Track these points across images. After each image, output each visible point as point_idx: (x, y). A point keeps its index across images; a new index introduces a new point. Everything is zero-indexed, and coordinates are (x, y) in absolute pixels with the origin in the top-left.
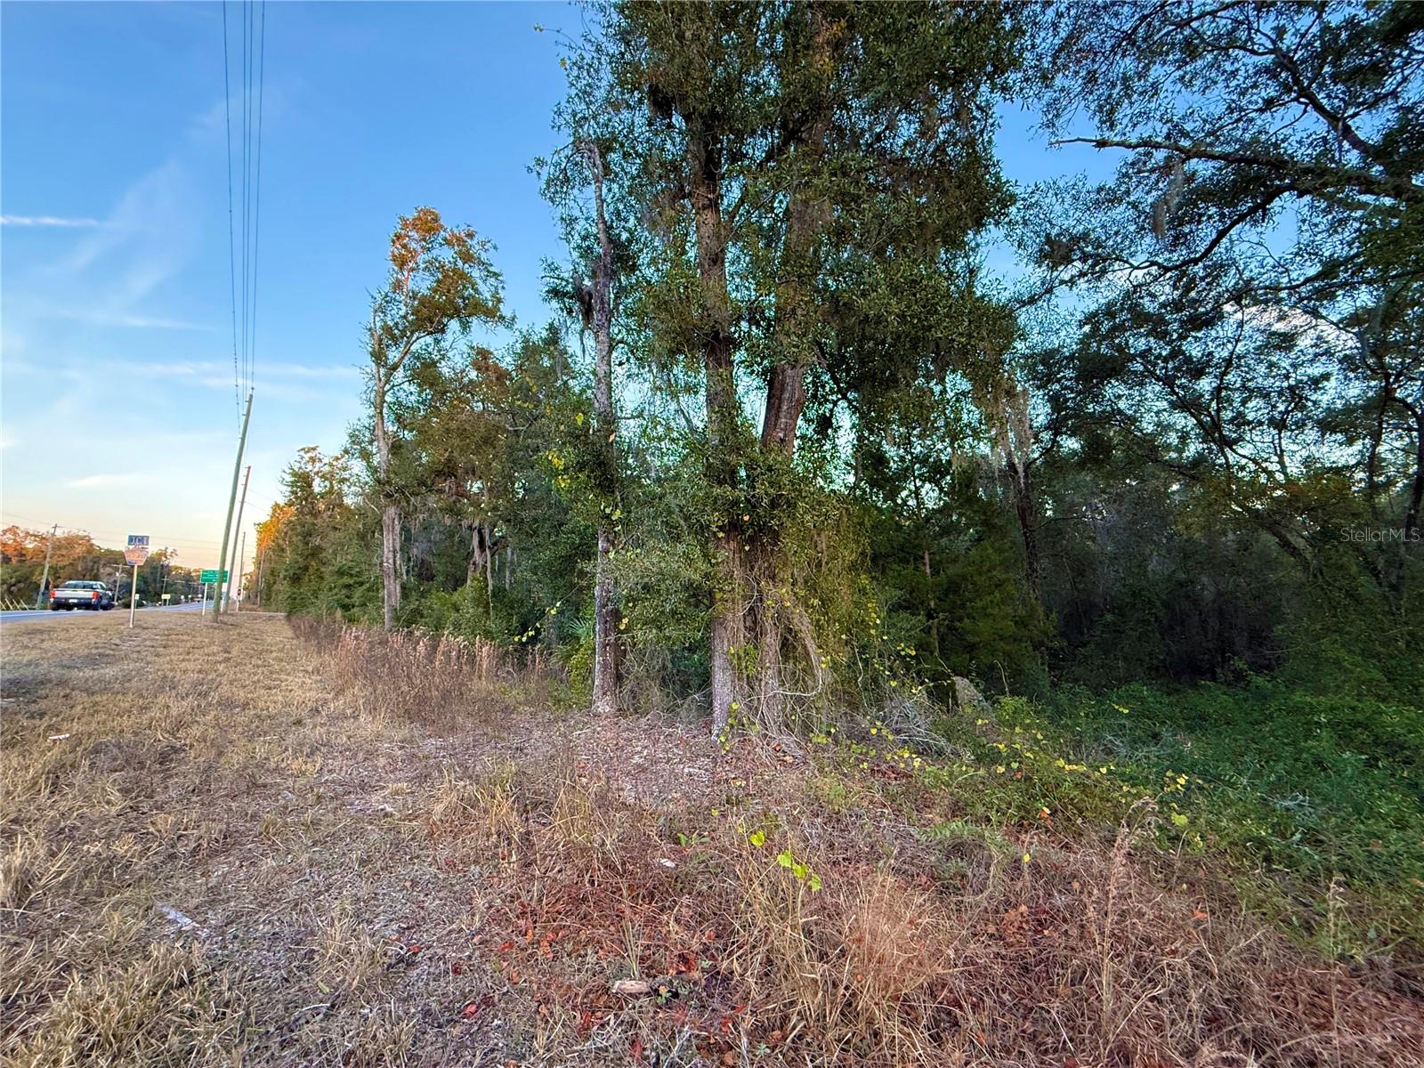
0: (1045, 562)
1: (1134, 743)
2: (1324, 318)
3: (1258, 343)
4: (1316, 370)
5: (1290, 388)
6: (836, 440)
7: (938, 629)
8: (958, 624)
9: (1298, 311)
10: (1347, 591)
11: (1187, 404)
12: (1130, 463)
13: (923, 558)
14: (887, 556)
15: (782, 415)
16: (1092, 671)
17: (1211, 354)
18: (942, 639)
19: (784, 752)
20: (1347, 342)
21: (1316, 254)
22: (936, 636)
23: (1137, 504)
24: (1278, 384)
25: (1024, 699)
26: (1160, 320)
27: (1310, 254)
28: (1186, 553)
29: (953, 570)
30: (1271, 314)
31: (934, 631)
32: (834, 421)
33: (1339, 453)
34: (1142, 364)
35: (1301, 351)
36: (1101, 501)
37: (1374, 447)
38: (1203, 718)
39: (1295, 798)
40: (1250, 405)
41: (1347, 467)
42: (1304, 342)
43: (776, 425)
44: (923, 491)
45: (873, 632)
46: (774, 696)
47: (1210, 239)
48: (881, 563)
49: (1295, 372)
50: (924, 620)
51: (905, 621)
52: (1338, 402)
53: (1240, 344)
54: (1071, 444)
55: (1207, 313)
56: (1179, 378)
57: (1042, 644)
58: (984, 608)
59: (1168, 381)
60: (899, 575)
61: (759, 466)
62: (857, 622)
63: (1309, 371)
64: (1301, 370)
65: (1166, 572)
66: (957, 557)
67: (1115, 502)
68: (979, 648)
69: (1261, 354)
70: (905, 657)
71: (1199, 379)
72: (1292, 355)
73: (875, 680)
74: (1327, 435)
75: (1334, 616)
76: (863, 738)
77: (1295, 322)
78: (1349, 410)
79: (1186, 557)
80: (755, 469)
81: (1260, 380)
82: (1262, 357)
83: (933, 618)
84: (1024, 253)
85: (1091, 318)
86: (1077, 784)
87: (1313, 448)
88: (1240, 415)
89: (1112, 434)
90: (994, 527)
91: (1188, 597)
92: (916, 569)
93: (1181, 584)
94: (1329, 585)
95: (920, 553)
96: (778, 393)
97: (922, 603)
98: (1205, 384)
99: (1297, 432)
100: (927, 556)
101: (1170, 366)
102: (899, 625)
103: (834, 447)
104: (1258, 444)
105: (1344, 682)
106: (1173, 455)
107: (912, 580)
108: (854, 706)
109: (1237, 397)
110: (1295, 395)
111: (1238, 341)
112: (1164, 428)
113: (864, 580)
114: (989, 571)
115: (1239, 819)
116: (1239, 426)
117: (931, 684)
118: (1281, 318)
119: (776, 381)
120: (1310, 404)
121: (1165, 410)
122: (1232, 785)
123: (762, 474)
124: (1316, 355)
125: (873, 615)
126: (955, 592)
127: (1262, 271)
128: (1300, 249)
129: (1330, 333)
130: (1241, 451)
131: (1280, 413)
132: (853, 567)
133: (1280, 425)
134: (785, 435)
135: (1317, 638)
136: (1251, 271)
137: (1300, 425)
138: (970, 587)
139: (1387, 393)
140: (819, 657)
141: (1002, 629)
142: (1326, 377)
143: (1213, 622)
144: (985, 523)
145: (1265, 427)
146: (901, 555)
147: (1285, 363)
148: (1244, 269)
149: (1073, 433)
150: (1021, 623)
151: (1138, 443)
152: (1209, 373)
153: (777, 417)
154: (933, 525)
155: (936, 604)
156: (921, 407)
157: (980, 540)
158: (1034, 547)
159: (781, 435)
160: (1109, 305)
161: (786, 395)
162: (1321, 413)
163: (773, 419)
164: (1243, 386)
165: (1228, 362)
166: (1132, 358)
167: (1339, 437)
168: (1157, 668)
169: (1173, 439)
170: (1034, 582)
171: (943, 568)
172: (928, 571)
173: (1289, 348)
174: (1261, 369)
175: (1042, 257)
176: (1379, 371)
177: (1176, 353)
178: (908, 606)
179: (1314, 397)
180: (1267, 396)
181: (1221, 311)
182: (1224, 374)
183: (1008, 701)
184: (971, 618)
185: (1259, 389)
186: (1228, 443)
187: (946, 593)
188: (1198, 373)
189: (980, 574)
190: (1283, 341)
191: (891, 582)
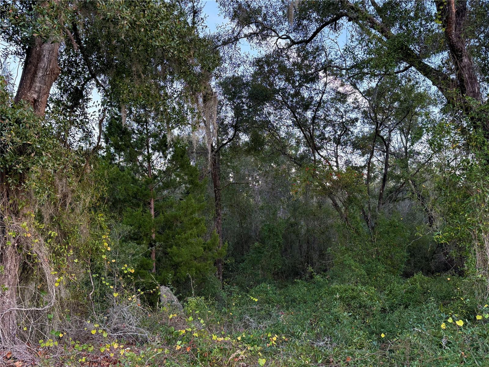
0: (226, 210)
1: (261, 319)
2: (358, 89)
3: (332, 96)
4: (353, 116)
5: (343, 123)
6: (86, 109)
7: (156, 254)
8: (169, 250)
9: (349, 83)
10: (356, 230)
11: (300, 124)
12: (273, 153)
13: (150, 204)
14: (125, 201)
15: (37, 79)
16: (246, 277)
17: (312, 97)
18: (159, 260)
19: (15, 358)
20: (364, 103)
21: (352, 52)
22: (154, 259)
23: (275, 178)
24: (338, 120)
25: (203, 298)
26: (291, 72)
27: (350, 51)
28: (295, 208)
29: (169, 213)
30: (337, 83)
31: (153, 255)
32: (84, 93)
33: (359, 160)
34: (281, 96)
35: (348, 104)
36: (258, 175)
37: (371, 157)
38: (293, 301)
39: (324, 341)
40: (327, 129)
41: (361, 167)
42: (350, 100)
43: (30, 87)
44: (153, 157)
45: (104, 257)
46: (11, 312)
47: (314, 31)
48: (119, 206)
49: (345, 115)
50: (146, 248)
51: (132, 248)
52: (361, 134)
53: (324, 95)
54: (245, 138)
55: (312, 74)
56: (299, 108)
57: (220, 261)
58: (186, 239)
59: (293, 110)
60: (131, 215)
61: (8, 117)
62: (92, 250)
63: (351, 116)
64: (348, 115)
65: (286, 218)
66: (172, 204)
67: (264, 176)
68: (181, 266)
69: (333, 102)
70: (126, 274)
71: (306, 111)
72: (345, 106)
73: (103, 294)
74: (355, 150)
75: (350, 243)
76: (88, 338)
77: (347, 89)
78: (364, 138)
79: (295, 210)
80: (4, 120)
81: (332, 116)
82: (333, 104)
83: (152, 246)
84: (223, 9)
85: (258, 62)
86: (221, 350)
87: (349, 156)
88: (323, 134)
89: (265, 135)
90: (197, 186)
91: (294, 232)
92: (144, 211)
93: (292, 225)
94: (350, 226)
95: (148, 200)
96: (35, 61)
97: (146, 235)
98: (309, 114)
99: (344, 147)
100: (152, 203)
101: (294, 100)
102: (127, 251)
103: (84, 114)
104: (329, 151)
105: (352, 276)
106: (294, 152)
107: (140, 219)
108: (85, 314)
109: (322, 123)
110: (345, 127)
111: (323, 93)
112: (290, 135)
113: (101, 218)
114: (191, 214)
115: (297, 357)
116: (322, 139)
117: (142, 293)
118: (342, 85)
119: (34, 51)
120: (350, 133)
121: (291, 126)
122: (298, 338)
123: (10, 124)
124: (354, 108)
125: (106, 244)
126: (169, 228)
127: (336, 57)
128: (346, 48)
129: (360, 98)
130: (321, 154)
131: (338, 135)
132: (95, 208)
133: (338, 142)
134: (39, 97)
135: (343, 254)
136: (332, 56)
137: (346, 144)
138: (179, 224)
139: (377, 132)
140: (53, 278)
141: (196, 253)
142: (357, 120)
143: (305, 246)
144: (191, 182)
145: (332, 142)
146: (134, 201)
147: (342, 110)
148: (329, 54)
149: (245, 132)
150: (208, 248)
151: (277, 142)
152: (311, 108)
153: (33, 81)
154: (159, 181)
155: (156, 236)
156: (148, 95)
157: (188, 193)
158: (220, 200)
159: (35, 96)
160: (267, 56)
161: (42, 65)
162: (354, 138)
163: (28, 81)
164: (325, 118)
165: (319, 103)
166: (277, 92)
167: (359, 151)
168: (277, 274)
169: (293, 142)
170: (218, 222)
171: (162, 211)
172: (153, 213)
173: (344, 102)
174: (333, 111)
175: (235, 16)
176: (375, 121)
177: (297, 94)
178: (136, 238)
179: (352, 129)
180: (334, 126)
181: (318, 75)
182: (317, 110)
183: (192, 300)
184: (178, 245)
185: (331, 121)
186: (316, 149)
187: (163, 229)
188: (306, 108)
189: (186, 216)
190: (342, 97)
191: (125, 220)
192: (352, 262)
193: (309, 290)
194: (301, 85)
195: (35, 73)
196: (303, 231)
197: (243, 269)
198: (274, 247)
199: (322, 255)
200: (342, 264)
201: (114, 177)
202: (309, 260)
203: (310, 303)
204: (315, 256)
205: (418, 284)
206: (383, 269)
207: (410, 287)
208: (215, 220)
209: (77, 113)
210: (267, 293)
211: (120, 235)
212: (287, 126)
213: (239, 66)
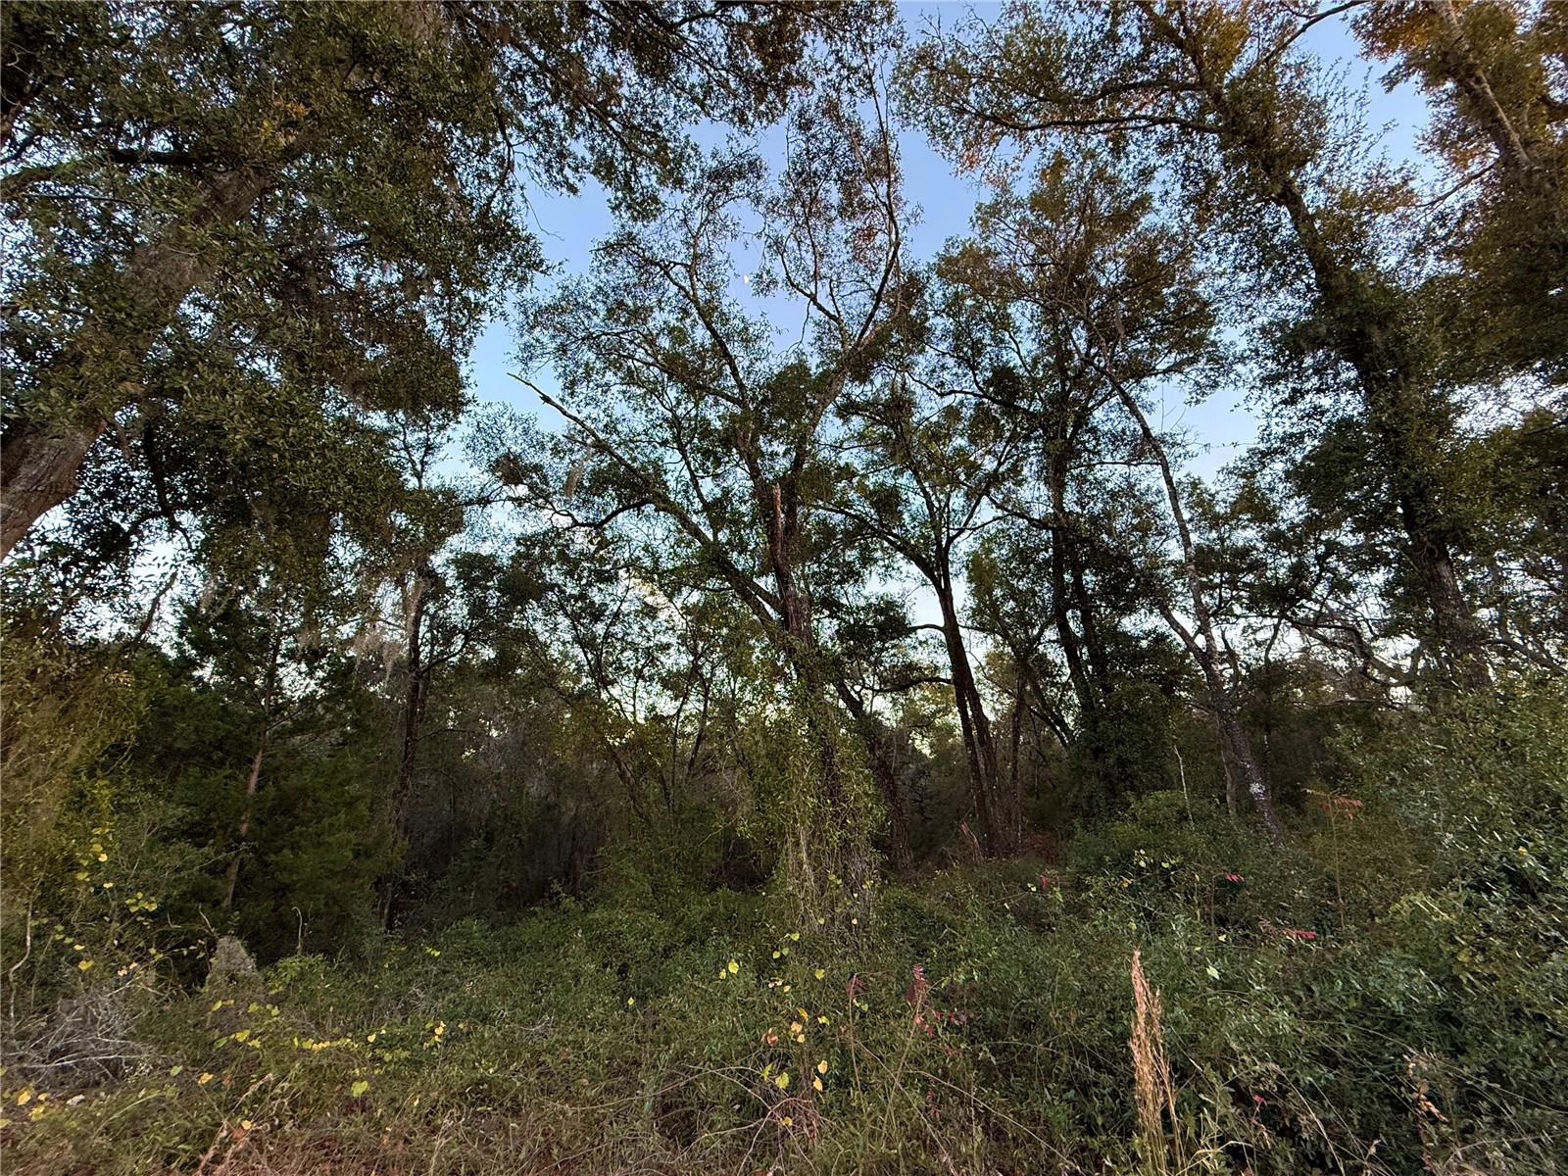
2: (673, 603)
3: (636, 608)
4: (665, 639)
5: (648, 648)
6: (131, 569)
9: (662, 593)
11: (586, 643)
12: (532, 683)
14: (190, 754)
17: (606, 605)
18: (244, 880)
20: (680, 623)
22: (233, 878)
24: (643, 643)
25: (320, 957)
28: (558, 779)
29: (291, 781)
30: (646, 589)
31: (233, 870)
32: (134, 538)
33: (667, 706)
34: (557, 596)
35: (659, 622)
36: (502, 717)
40: (625, 654)
42: (662, 616)
45: (83, 876)
47: (609, 513)
49: (654, 637)
50: (213, 853)
51: (177, 854)
52: (674, 666)
53: (625, 604)
55: (609, 572)
56: (584, 618)
58: (319, 835)
59: (575, 618)
60: (197, 784)
63: (662, 639)
64: (657, 637)
65: (542, 795)
69: (636, 616)
70: (133, 915)
71: (596, 623)
72: (655, 624)
75: (635, 838)
77: (659, 600)
78: (678, 673)
81: (634, 636)
82: (638, 619)
83: (232, 850)
85: (526, 540)
87: (654, 698)
88: (619, 661)
89: (522, 653)
91: (551, 821)
92: (232, 777)
93: (549, 807)
95: (249, 755)
97: (225, 826)
98: (600, 628)
99: (648, 683)
100: (258, 759)
101: (578, 605)
102: (162, 862)
103: (123, 576)
104: (624, 687)
106: (570, 684)
107: (217, 793)
109: (618, 645)
110: (650, 657)
111: (624, 601)
112: (565, 655)
114: (341, 785)
116: (617, 669)
118: (652, 593)
120: (659, 663)
121: (569, 642)
122: (493, 1022)
124: (667, 628)
125: (97, 848)
126: (286, 812)
129: (676, 616)
130: (612, 692)
135: (620, 859)
137: (651, 678)
138: (309, 805)
139: (696, 667)
141: (334, 862)
142: (670, 645)
144: (357, 724)
145: (631, 675)
146: (214, 755)
147: (650, 629)
149: (489, 643)
150: (366, 852)
152: (603, 620)
154: (284, 718)
155: (249, 829)
157: (343, 744)
158: (413, 758)
162: (665, 672)
164: (623, 638)
165: (616, 614)
166: (550, 588)
167: (669, 693)
169: (571, 669)
170: (401, 802)
171: (276, 778)
172: (254, 780)
173: (654, 618)
174: (636, 628)
175: (493, 468)
176: (693, 651)
177: (582, 597)
178: (196, 833)
179: (662, 659)
180: (636, 650)
181: (617, 574)
182: (612, 624)
183: (292, 965)
184: (294, 847)
185: (632, 643)
186: (605, 683)
187: (272, 812)
188: (597, 617)
189: (328, 787)
190: (650, 612)
191: (177, 796)
192: (633, 872)
194: (590, 584)
196: (566, 819)
201: (176, 703)
204: (582, 863)
205: (721, 905)
206: (681, 882)
207: (708, 909)
208: (394, 798)
209: (103, 572)
210: (469, 937)
211: (154, 826)
212: (564, 643)
213: (484, 540)
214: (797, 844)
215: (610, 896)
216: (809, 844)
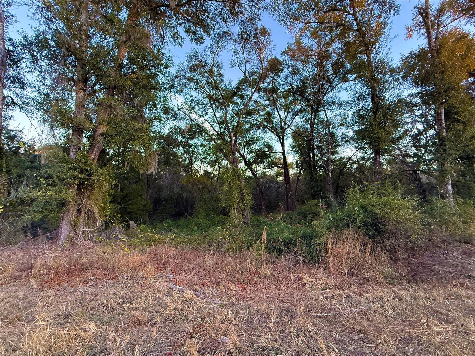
15: (94, 151)
25: (145, 225)
38: (179, 225)
59: (184, 147)
65: (177, 191)
70: (117, 217)
74: (209, 165)
75: (202, 204)
79: (182, 188)
87: (206, 167)
91: (181, 197)
93: (180, 194)
99: (204, 163)
100: (119, 186)
105: (201, 216)
116: (196, 160)
133: (202, 161)
134: (95, 157)
135: (199, 208)
140: (99, 219)
143: (185, 204)
145: (200, 161)
152: (192, 148)
159: (93, 157)
168: (173, 215)
172: (119, 190)
192: (202, 211)
193: (185, 222)
195: (94, 149)
196: (185, 198)
197: (157, 213)
198: (171, 204)
199: (191, 208)
200: (199, 212)
202: (186, 210)
203: (185, 226)
204: (189, 208)
214: (234, 208)
215: (197, 216)
216: (237, 208)
